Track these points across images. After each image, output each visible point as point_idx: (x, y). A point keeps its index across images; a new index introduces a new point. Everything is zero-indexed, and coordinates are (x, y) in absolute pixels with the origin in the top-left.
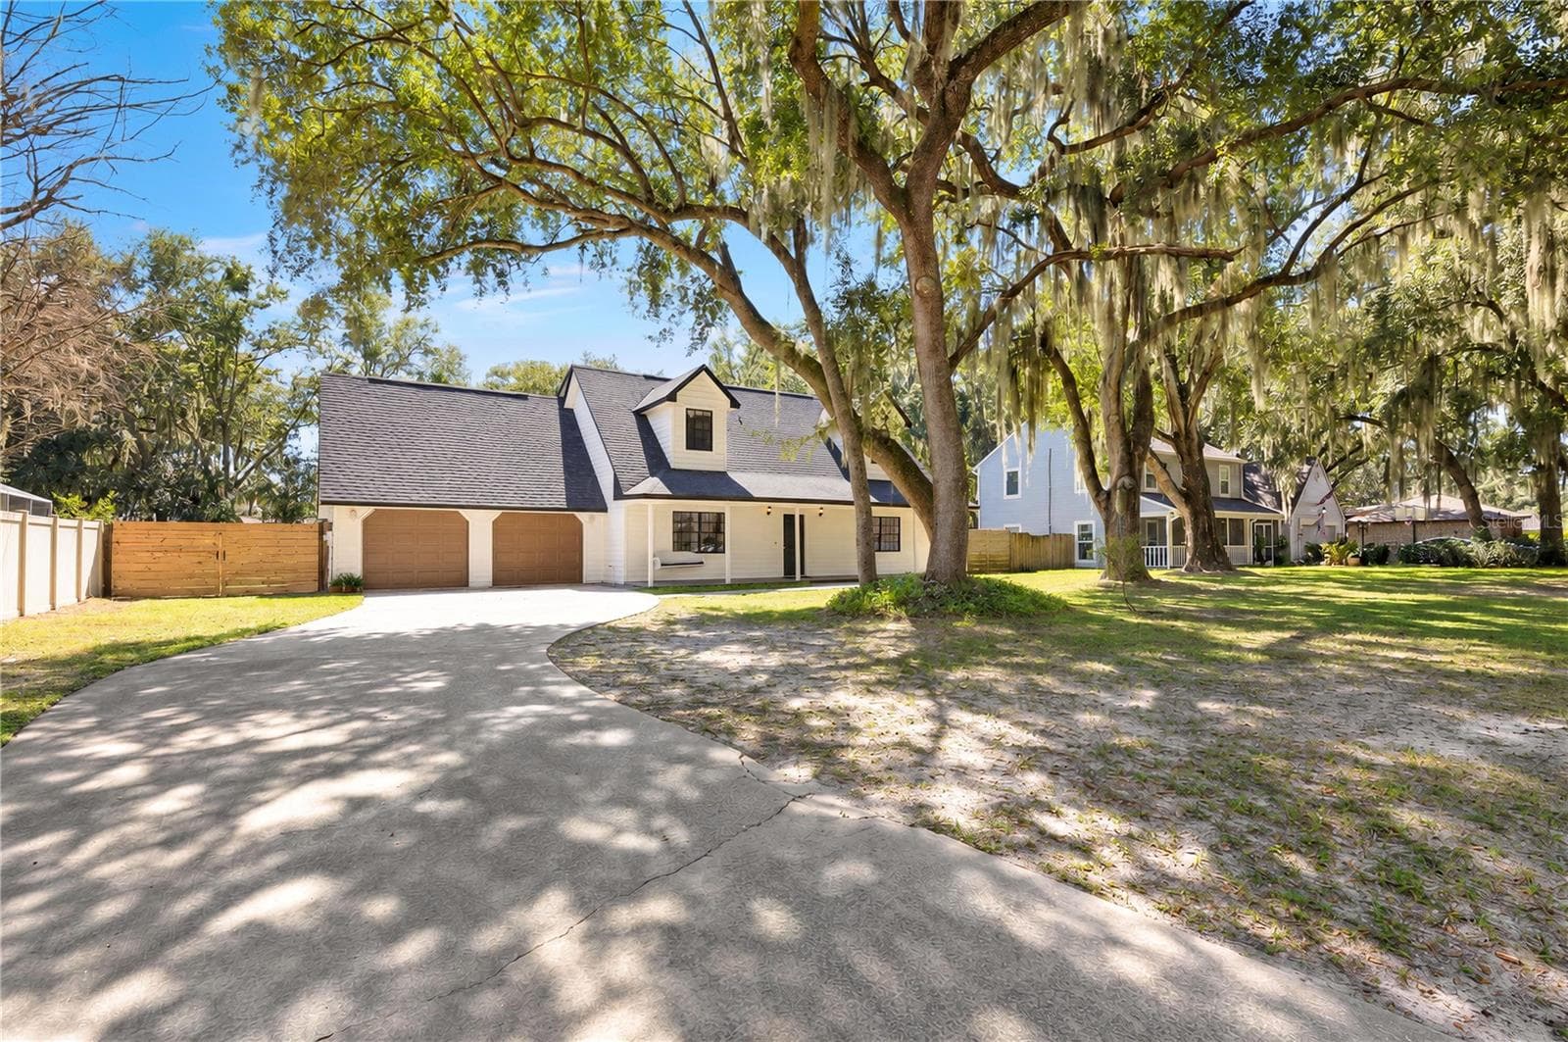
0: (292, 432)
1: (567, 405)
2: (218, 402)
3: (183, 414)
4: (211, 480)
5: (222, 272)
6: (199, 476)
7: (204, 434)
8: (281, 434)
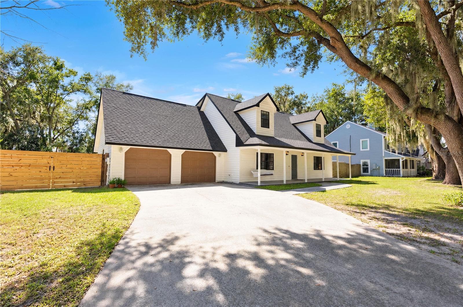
0: (76, 122)
1: (202, 110)
2: (48, 110)
3: (34, 113)
4: (44, 138)
5: (52, 62)
6: (39, 136)
7: (42, 121)
8: (71, 123)
